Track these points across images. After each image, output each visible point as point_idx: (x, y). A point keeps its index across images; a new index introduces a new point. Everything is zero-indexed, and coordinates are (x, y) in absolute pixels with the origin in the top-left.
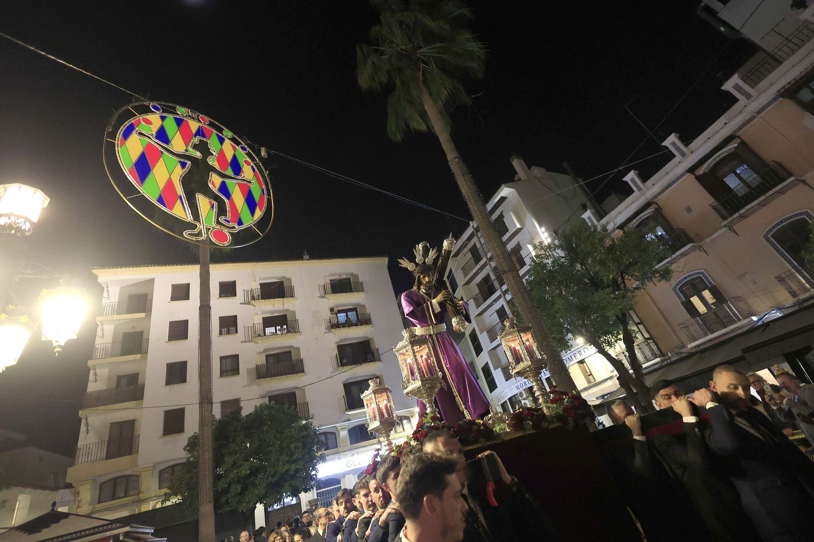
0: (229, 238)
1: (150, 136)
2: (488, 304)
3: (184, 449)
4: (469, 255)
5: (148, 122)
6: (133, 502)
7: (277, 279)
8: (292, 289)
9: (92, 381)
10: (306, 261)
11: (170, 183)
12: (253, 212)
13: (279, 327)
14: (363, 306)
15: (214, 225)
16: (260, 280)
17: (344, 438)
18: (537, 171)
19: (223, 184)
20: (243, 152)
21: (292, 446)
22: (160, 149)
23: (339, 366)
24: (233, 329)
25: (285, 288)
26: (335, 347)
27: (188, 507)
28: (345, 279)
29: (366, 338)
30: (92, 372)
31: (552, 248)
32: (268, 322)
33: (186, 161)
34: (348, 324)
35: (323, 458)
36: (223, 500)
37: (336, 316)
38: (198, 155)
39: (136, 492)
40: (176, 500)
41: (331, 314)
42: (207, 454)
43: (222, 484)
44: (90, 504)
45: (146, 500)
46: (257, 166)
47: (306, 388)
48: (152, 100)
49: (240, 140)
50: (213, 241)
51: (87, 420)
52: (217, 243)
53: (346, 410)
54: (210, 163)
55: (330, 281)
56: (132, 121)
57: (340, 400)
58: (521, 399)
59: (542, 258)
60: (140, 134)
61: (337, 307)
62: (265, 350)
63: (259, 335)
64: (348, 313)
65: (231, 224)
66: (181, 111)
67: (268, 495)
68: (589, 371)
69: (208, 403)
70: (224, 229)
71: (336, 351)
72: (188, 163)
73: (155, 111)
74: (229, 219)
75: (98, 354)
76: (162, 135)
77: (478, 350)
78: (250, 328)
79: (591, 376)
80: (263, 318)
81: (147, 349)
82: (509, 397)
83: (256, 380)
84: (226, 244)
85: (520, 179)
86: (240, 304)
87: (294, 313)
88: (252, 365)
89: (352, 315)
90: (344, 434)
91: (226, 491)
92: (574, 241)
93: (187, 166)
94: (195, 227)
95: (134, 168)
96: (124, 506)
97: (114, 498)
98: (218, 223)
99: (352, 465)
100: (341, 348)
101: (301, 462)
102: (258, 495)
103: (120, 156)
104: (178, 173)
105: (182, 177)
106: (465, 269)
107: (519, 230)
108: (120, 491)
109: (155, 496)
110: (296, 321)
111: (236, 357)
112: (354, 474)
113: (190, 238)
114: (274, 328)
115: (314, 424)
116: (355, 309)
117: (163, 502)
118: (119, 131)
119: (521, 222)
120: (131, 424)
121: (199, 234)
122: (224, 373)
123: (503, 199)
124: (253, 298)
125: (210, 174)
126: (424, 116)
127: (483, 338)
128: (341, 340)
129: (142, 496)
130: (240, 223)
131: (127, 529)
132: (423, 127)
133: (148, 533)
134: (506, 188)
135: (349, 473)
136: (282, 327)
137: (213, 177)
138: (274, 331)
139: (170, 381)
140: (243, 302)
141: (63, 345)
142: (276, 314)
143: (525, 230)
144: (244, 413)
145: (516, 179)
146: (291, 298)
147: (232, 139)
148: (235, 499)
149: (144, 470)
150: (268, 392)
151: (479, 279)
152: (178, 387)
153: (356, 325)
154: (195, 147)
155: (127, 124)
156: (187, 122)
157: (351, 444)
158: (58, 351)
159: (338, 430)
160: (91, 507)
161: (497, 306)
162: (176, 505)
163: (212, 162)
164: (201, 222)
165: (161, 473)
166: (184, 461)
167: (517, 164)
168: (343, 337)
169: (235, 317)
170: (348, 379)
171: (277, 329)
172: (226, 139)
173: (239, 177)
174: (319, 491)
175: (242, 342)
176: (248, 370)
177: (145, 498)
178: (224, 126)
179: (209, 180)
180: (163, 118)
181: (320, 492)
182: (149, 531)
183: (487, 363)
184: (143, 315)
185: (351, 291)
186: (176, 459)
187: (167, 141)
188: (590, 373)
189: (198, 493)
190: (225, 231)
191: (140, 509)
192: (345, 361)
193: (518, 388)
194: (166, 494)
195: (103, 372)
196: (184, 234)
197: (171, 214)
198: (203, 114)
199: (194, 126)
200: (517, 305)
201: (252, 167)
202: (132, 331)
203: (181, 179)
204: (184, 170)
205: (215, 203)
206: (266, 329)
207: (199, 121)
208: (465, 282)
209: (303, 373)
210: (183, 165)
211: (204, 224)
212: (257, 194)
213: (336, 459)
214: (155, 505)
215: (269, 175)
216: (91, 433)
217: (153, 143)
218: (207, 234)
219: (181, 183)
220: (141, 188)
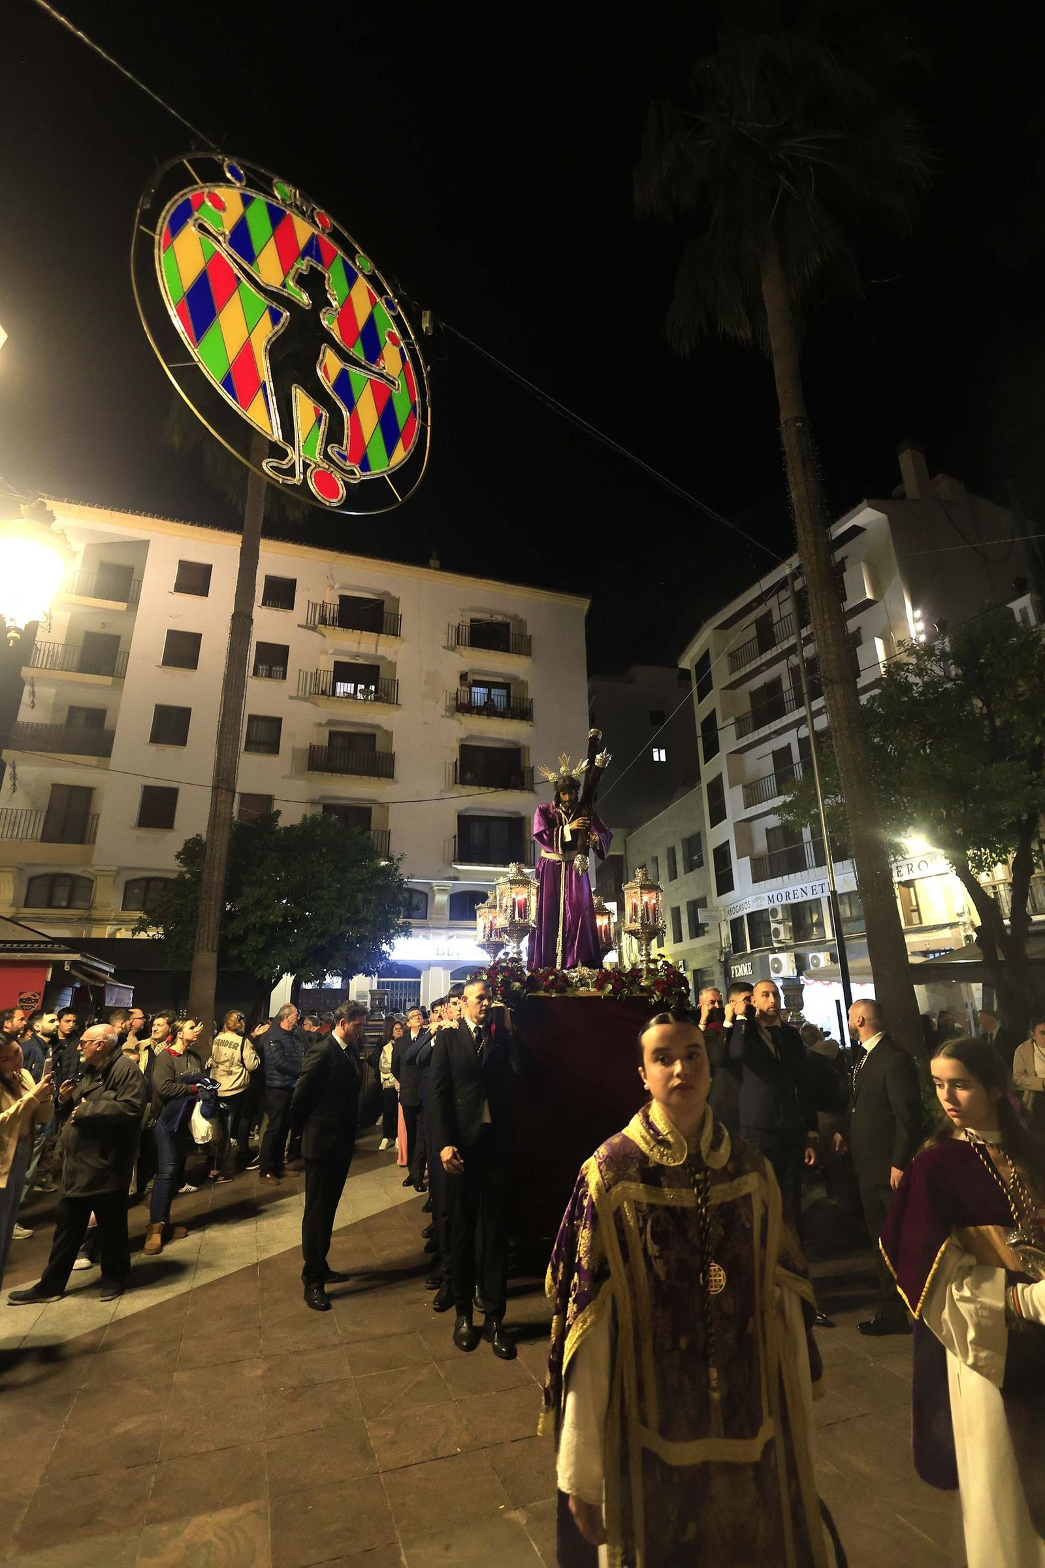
0: (342, 492)
1: (221, 238)
2: (762, 735)
3: (178, 857)
4: (752, 632)
5: (219, 204)
6: (80, 919)
7: (373, 594)
8: (397, 619)
9: (26, 705)
10: (433, 571)
11: (247, 350)
12: (390, 450)
13: (363, 687)
14: (523, 684)
15: (318, 458)
16: (340, 588)
17: (441, 908)
18: (945, 486)
19: (344, 375)
20: (388, 314)
21: (360, 896)
22: (236, 270)
23: (456, 783)
24: (278, 669)
25: (385, 616)
26: (456, 746)
27: (174, 949)
28: (499, 624)
29: (514, 743)
30: (27, 689)
31: (936, 655)
32: (343, 671)
33: (281, 309)
34: (487, 710)
35: (406, 931)
36: (234, 952)
37: (468, 690)
38: (304, 299)
39: (86, 904)
40: (154, 933)
41: (461, 685)
42: (216, 873)
43: (236, 928)
44: (12, 905)
45: (102, 921)
46: (409, 350)
47: (392, 807)
48: (229, 153)
49: (385, 285)
50: (313, 491)
51: (14, 768)
52: (319, 498)
53: (454, 861)
54: (325, 323)
55: (472, 621)
56: (188, 194)
57: (447, 842)
58: (771, 919)
59: (908, 671)
60: (202, 228)
61: (474, 673)
62: (330, 722)
63: (324, 693)
64: (492, 690)
65: (348, 465)
66: (283, 191)
67: (306, 964)
68: (914, 903)
69: (227, 790)
70: (335, 472)
71: (456, 755)
72: (284, 314)
73: (233, 179)
74: (345, 453)
75: (41, 659)
76: (241, 239)
77: (718, 815)
78: (309, 674)
79: (917, 913)
80: (335, 662)
81: (124, 667)
82: (749, 911)
83: (307, 772)
84: (335, 502)
85: (903, 497)
86: (299, 626)
87: (393, 666)
88: (304, 744)
89: (498, 695)
90: (442, 899)
91: (240, 940)
92: (987, 652)
93: (282, 321)
94: (283, 455)
95: (186, 302)
96: (65, 921)
97: (49, 905)
98: (326, 456)
99: (446, 954)
100: (466, 751)
101: (369, 926)
102: (290, 960)
103: (163, 270)
104: (264, 333)
105: (271, 343)
106: (735, 658)
107: (868, 604)
108: (61, 896)
109: (115, 919)
110: (394, 683)
111: (277, 722)
112: (446, 968)
113: (274, 477)
114: (353, 685)
115: (401, 871)
116: (505, 686)
117: (134, 931)
118: (163, 214)
119: (876, 588)
120: (87, 793)
121: (291, 472)
122: (253, 745)
123: (856, 531)
124: (323, 621)
125: (323, 347)
126: (754, 307)
127: (733, 798)
128: (470, 737)
129: (95, 914)
130: (365, 466)
131: (76, 957)
132: (745, 334)
133: (106, 972)
134: (868, 508)
135: (437, 964)
136: (367, 687)
137: (327, 355)
138: (352, 692)
139: (158, 736)
140: (304, 623)
141: (23, 628)
142: (361, 661)
143: (881, 603)
144: (283, 822)
145: (895, 493)
146: (394, 637)
147: (372, 279)
148: (251, 958)
149: (104, 873)
150: (323, 797)
151: (757, 683)
152: (170, 750)
153: (502, 715)
154: (301, 281)
155: (178, 199)
156: (290, 217)
157: (451, 919)
158: (14, 638)
159: (433, 891)
160: (13, 910)
161: (778, 743)
162: (152, 941)
163: (329, 322)
164: (297, 448)
165: (129, 885)
166: (174, 876)
167: (908, 461)
168: (474, 733)
169: (286, 649)
170: (466, 810)
171: (359, 688)
172: (360, 275)
173: (375, 368)
174: (382, 980)
175: (291, 698)
176: (295, 752)
177: (100, 917)
178: (361, 246)
179: (319, 361)
180: (247, 201)
181: (383, 982)
182: (107, 969)
183: (727, 843)
184: (122, 606)
185: (506, 650)
186: (159, 870)
187: (250, 256)
188: (916, 908)
189: (195, 931)
190: (337, 477)
191: (90, 932)
192: (468, 776)
193: (771, 899)
194: (141, 921)
195: (46, 693)
196: (264, 464)
197: (245, 417)
198: (322, 206)
199: (303, 231)
200: (836, 750)
201: (401, 350)
202: (103, 631)
203: (269, 347)
204: (277, 328)
205: (324, 414)
206: (339, 684)
207: (314, 222)
208: (728, 682)
209: (391, 779)
210: (275, 317)
211: (302, 454)
212: (402, 410)
213: (421, 937)
214: (115, 933)
215: (429, 374)
216: (20, 794)
217: (224, 254)
218: (305, 473)
219: (268, 357)
220: (196, 350)
